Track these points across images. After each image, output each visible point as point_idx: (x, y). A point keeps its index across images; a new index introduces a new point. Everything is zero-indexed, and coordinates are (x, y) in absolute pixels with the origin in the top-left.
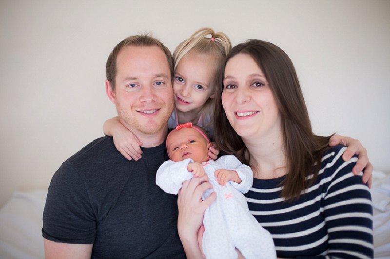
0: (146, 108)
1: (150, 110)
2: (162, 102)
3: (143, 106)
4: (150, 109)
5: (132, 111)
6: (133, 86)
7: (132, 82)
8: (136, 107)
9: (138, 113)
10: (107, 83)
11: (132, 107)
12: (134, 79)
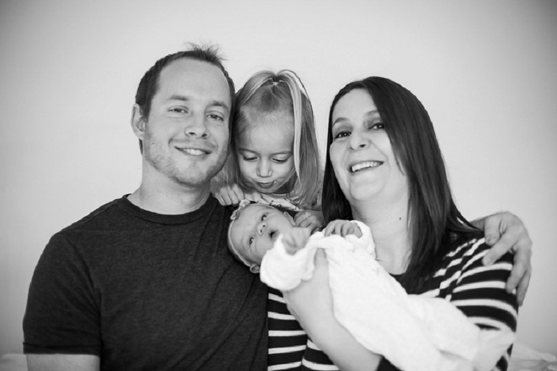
0: (190, 145)
1: (196, 149)
2: (214, 143)
3: (188, 141)
4: (197, 147)
5: (169, 146)
6: (177, 110)
7: (178, 104)
8: (177, 141)
9: (177, 151)
10: (134, 108)
11: (171, 140)
12: (184, 99)
